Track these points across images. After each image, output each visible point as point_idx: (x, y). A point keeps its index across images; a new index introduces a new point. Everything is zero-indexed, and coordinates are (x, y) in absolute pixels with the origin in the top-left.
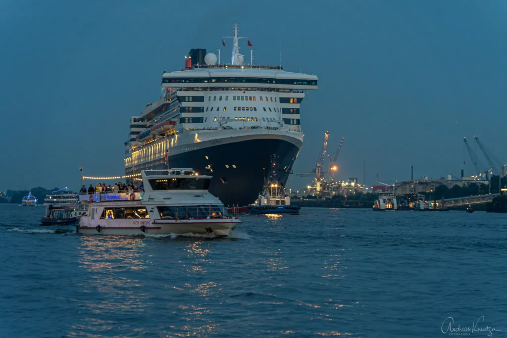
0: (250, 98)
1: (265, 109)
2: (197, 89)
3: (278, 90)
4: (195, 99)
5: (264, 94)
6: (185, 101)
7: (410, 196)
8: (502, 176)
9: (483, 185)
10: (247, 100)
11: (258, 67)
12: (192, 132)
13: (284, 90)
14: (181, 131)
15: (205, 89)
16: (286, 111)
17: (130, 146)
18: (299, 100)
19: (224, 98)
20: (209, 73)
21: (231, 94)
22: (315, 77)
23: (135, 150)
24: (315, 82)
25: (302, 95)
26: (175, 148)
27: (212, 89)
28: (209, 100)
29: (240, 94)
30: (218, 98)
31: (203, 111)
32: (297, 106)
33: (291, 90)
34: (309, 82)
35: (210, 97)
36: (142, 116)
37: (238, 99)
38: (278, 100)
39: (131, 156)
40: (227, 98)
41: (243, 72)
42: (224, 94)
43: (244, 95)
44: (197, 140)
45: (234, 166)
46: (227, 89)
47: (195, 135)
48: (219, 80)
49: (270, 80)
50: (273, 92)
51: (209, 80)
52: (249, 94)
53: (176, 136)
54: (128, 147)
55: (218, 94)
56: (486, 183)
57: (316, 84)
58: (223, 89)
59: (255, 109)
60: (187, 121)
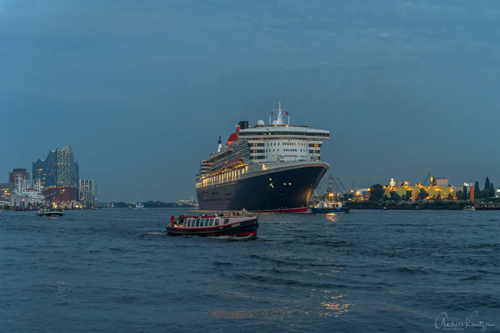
0: (293, 144)
1: (301, 151)
2: (260, 139)
3: (307, 139)
4: (259, 145)
5: (301, 142)
6: (253, 146)
7: (310, 202)
8: (349, 194)
9: (341, 198)
10: (291, 145)
11: (295, 126)
12: (260, 164)
13: (310, 139)
14: (251, 164)
15: (265, 139)
16: (311, 152)
17: (201, 177)
18: (320, 145)
19: (277, 144)
20: (268, 129)
21: (281, 142)
22: (327, 132)
23: (205, 179)
24: (327, 135)
25: (321, 142)
26: (245, 174)
27: (269, 139)
28: (268, 145)
29: (286, 141)
30: (273, 144)
31: (264, 152)
32: (319, 149)
33: (314, 140)
34: (324, 135)
35: (268, 144)
36: (208, 160)
37: (286, 145)
38: (308, 146)
39: (202, 182)
40: (279, 144)
41: (287, 128)
42: (277, 141)
43: (289, 142)
44: (264, 168)
45: (285, 184)
46: (278, 138)
47: (262, 165)
48: (273, 133)
49: (302, 133)
50: (305, 141)
51: (267, 133)
52: (292, 141)
53: (247, 167)
54: (198, 177)
55: (273, 141)
56: (342, 197)
57: (328, 136)
58: (276, 138)
59: (296, 150)
60: (254, 158)
